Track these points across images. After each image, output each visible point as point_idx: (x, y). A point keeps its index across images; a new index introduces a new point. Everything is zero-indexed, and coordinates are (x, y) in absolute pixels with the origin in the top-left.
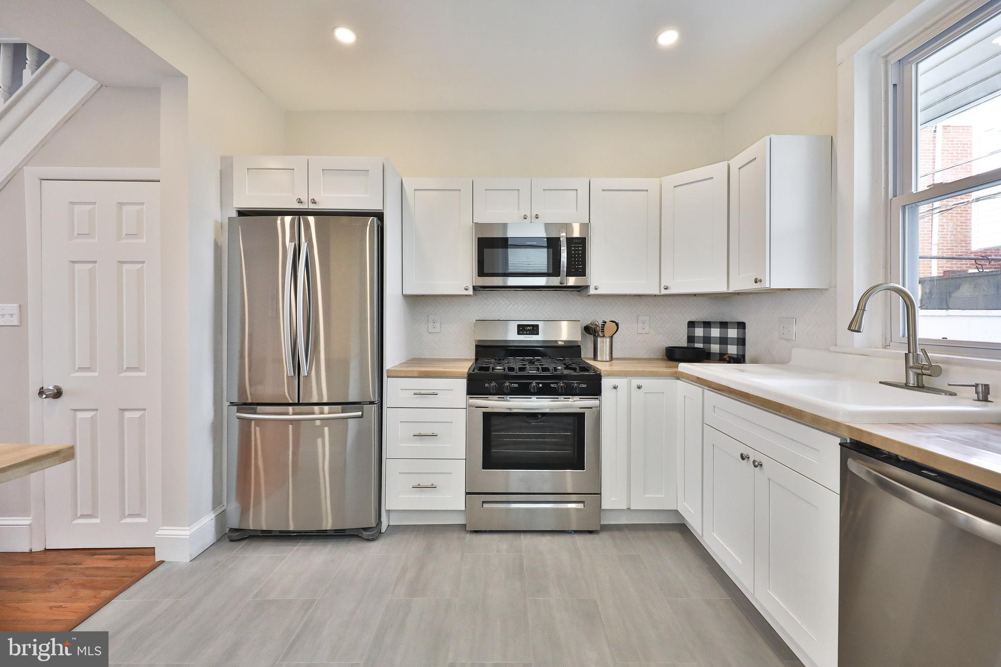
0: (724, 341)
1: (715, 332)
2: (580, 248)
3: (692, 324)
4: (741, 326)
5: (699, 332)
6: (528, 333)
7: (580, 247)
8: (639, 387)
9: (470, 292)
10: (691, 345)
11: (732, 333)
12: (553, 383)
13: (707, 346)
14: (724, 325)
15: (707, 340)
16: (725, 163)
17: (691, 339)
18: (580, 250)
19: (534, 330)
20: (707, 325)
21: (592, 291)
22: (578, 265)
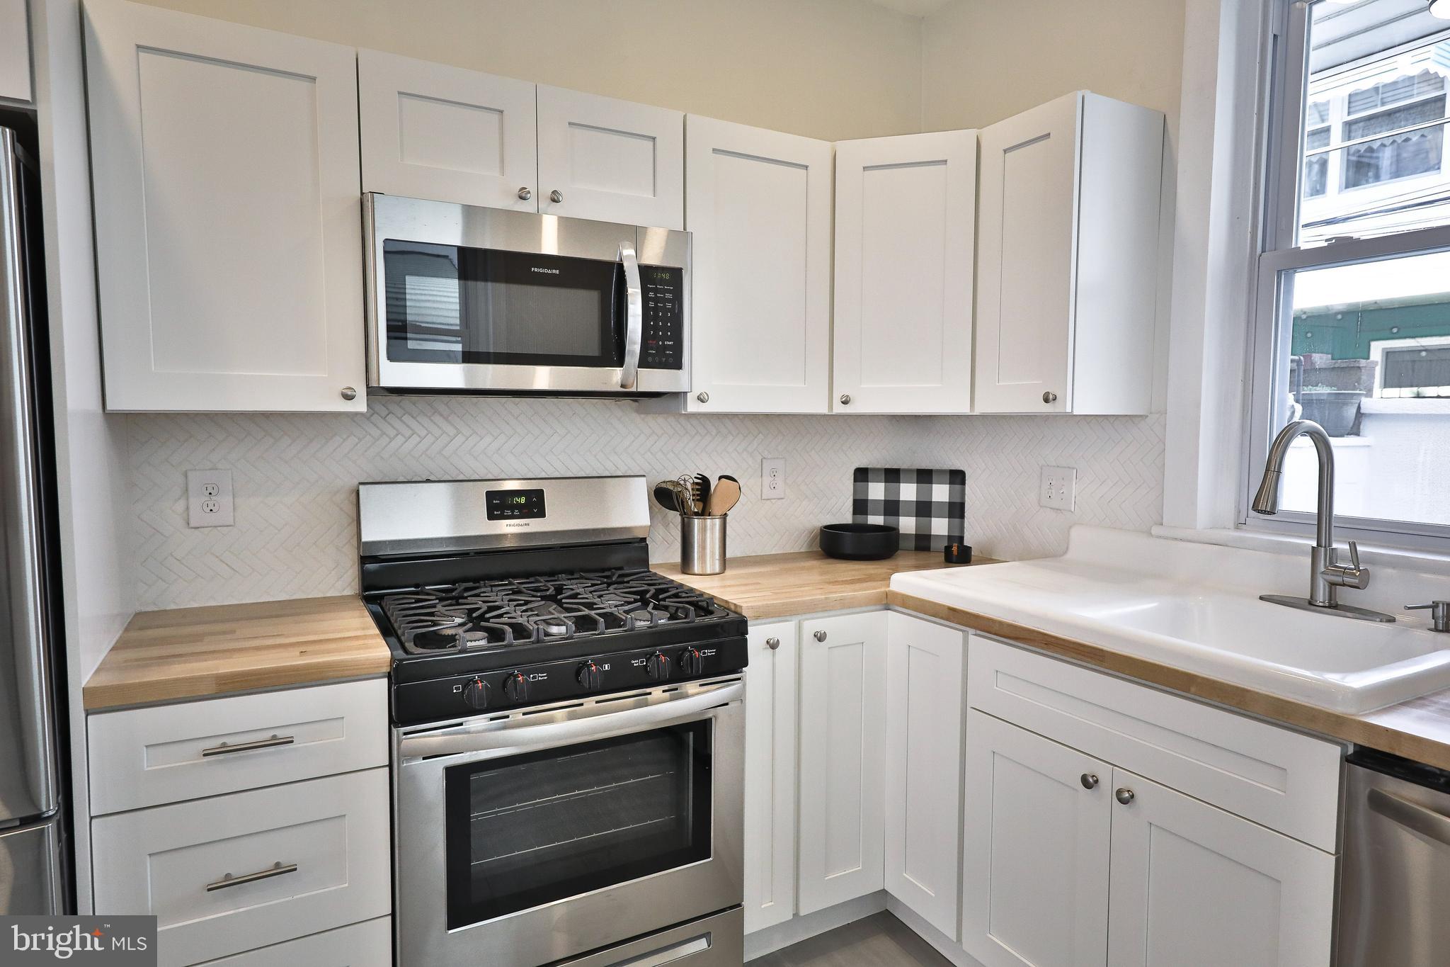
0: (924, 509)
1: (908, 492)
2: (669, 296)
3: (862, 475)
4: (957, 477)
5: (877, 491)
6: (516, 512)
7: (669, 291)
8: (820, 638)
9: (360, 405)
10: (860, 519)
11: (941, 493)
12: (636, 657)
13: (891, 519)
14: (925, 476)
15: (892, 507)
16: (973, 133)
17: (861, 506)
18: (669, 301)
19: (532, 504)
20: (892, 475)
21: (693, 406)
22: (665, 338)
